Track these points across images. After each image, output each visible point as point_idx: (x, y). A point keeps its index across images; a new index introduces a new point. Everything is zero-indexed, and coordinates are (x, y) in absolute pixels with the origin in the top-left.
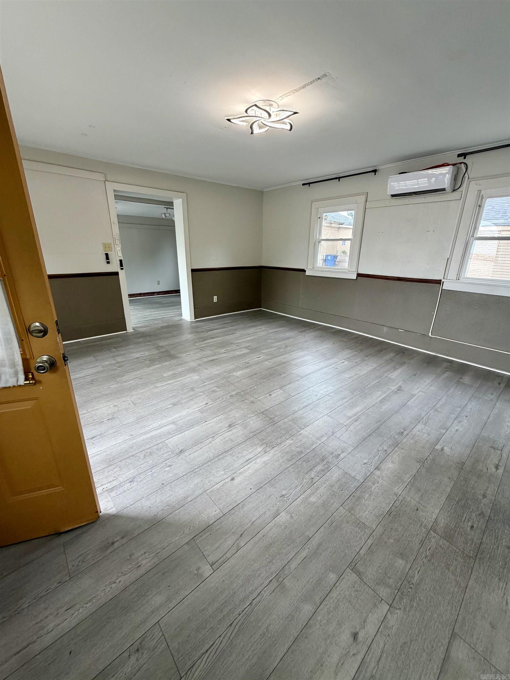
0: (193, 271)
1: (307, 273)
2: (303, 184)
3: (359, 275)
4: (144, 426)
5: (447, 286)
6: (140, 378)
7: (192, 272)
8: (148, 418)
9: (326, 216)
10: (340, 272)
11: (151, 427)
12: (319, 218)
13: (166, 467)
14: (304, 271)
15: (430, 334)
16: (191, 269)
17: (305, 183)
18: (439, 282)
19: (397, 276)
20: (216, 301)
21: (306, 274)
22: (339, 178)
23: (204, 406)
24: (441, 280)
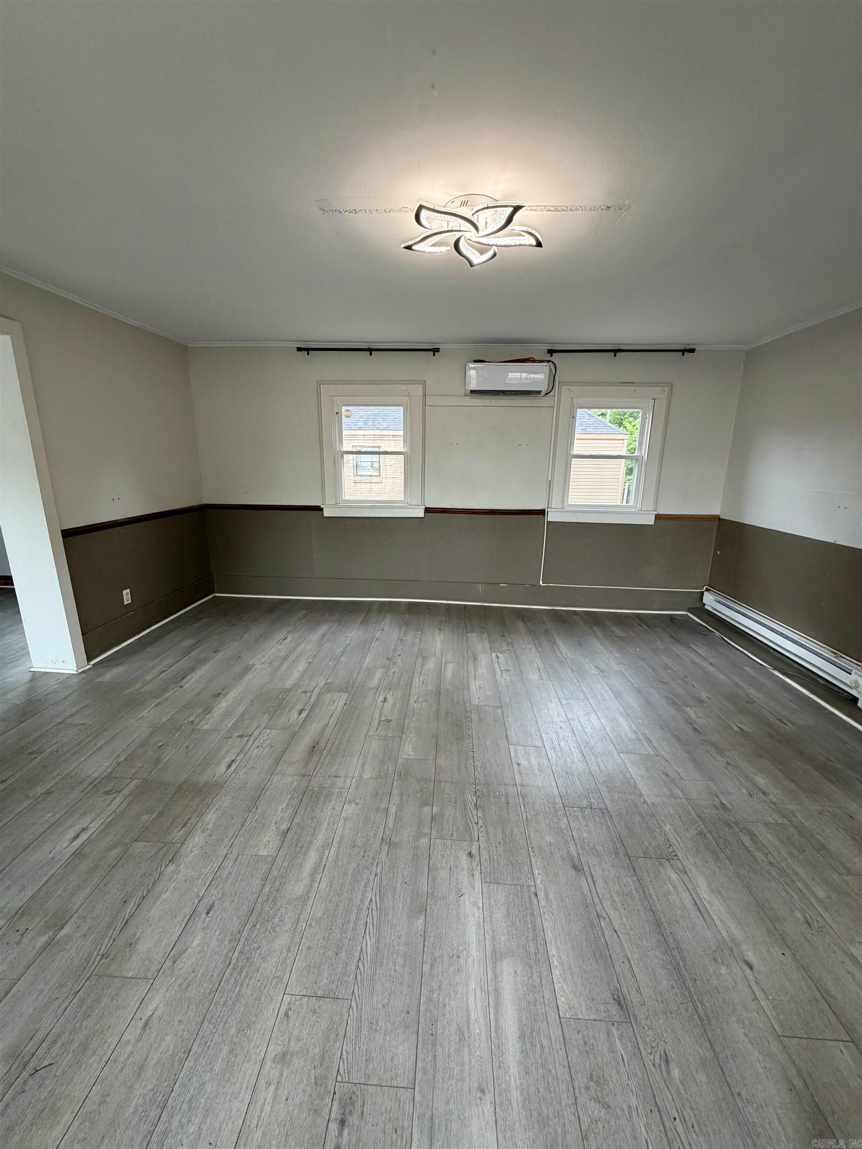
0: (67, 534)
1: (327, 513)
2: (299, 349)
3: (428, 510)
4: (459, 1030)
5: (552, 517)
6: (202, 908)
7: (63, 537)
8: (430, 1000)
9: (347, 411)
10: (390, 507)
11: (476, 1014)
12: (337, 413)
13: (668, 1072)
14: (318, 509)
15: (541, 583)
16: (62, 531)
17: (303, 346)
18: (542, 512)
19: (486, 508)
20: (130, 601)
21: (325, 515)
22: (370, 350)
23: (475, 864)
24: (545, 510)
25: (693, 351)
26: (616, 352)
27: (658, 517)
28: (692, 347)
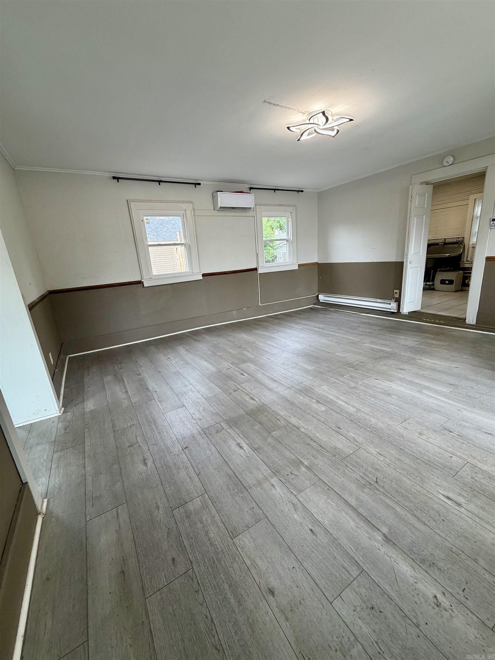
1: (146, 285)
2: (114, 178)
3: (204, 275)
5: (260, 271)
9: (147, 219)
12: (142, 221)
14: (141, 282)
15: (260, 304)
17: (117, 176)
20: (53, 362)
22: (160, 182)
24: (257, 268)
25: (302, 191)
26: (275, 190)
27: (299, 265)
28: (302, 190)
